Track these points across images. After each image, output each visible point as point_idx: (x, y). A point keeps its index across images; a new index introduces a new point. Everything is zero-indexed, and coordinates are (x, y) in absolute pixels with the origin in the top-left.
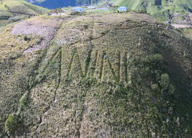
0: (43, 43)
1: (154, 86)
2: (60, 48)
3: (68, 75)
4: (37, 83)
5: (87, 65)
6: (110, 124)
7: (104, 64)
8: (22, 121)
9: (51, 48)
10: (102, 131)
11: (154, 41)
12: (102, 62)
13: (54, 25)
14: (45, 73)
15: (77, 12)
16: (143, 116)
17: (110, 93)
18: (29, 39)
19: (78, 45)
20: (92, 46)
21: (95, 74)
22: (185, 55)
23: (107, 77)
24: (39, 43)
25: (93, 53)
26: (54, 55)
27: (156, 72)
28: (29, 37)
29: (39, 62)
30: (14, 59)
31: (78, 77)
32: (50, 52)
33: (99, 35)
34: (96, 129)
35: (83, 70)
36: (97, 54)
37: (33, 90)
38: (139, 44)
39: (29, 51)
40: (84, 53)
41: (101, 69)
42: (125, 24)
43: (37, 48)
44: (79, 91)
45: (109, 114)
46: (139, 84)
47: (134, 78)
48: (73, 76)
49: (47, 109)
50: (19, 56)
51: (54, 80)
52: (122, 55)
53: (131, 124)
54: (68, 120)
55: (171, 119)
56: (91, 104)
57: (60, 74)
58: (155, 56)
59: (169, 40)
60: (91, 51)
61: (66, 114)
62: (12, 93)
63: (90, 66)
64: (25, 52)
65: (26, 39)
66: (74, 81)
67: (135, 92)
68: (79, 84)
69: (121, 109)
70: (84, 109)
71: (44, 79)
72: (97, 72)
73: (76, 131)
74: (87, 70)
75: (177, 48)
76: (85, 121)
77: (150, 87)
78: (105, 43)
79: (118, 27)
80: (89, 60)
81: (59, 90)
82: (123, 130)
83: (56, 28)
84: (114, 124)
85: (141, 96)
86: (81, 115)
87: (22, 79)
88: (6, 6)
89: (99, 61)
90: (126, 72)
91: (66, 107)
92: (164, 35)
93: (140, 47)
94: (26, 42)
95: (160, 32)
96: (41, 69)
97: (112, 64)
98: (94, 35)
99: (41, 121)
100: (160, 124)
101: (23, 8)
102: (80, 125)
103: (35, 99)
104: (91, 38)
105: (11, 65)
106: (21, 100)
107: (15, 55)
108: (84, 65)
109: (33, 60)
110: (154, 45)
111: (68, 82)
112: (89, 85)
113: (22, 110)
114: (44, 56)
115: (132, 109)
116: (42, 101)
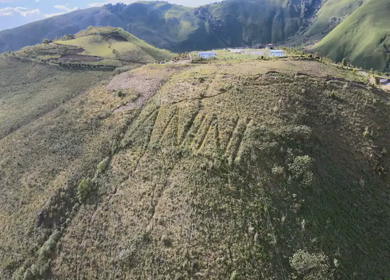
0: (140, 101)
1: (276, 169)
2: (158, 107)
3: (158, 142)
4: (121, 148)
5: (186, 131)
6: (193, 205)
7: (209, 132)
8: (97, 189)
9: (147, 107)
10: (181, 211)
11: (307, 105)
12: (207, 129)
13: (161, 78)
14: (131, 139)
15: (202, 59)
16: (244, 205)
17: (204, 168)
18: (124, 95)
19: (181, 105)
20: (201, 107)
21: (192, 143)
22: (366, 133)
23: (208, 148)
24: (134, 100)
25: (200, 116)
26: (147, 116)
27: (289, 151)
28: (124, 92)
29: (129, 124)
30: (102, 118)
31: (170, 145)
32: (144, 112)
33: (215, 93)
34: (174, 209)
35: (179, 137)
36: (203, 117)
37: (115, 157)
38: (275, 109)
39: (121, 109)
40: (187, 115)
41: (203, 138)
42: (264, 77)
43: (131, 106)
44: (167, 162)
45: (195, 193)
46: (253, 163)
47: (247, 155)
48: (164, 144)
50: (108, 115)
51: (140, 147)
52: (240, 122)
53: (223, 210)
54: (144, 193)
56: (177, 178)
57: (149, 140)
58: (297, 128)
59: (341, 106)
60: (197, 113)
61: (144, 187)
62: (92, 157)
63: (191, 131)
64: (116, 111)
65: (120, 95)
66: (164, 150)
67: (242, 173)
68: (169, 154)
69: (214, 190)
70: (166, 184)
71: (129, 145)
72: (196, 142)
73: (151, 207)
74: (183, 137)
76: (165, 198)
77: (269, 170)
78: (220, 105)
79: (253, 81)
80: (190, 124)
81: (144, 159)
82: (209, 215)
83: (162, 81)
84: (198, 206)
85: (249, 178)
86: (161, 190)
87: (105, 143)
88: (114, 51)
89: (202, 129)
90: (238, 145)
91: (146, 179)
92: (333, 97)
94: (119, 98)
95: (327, 92)
96: (129, 133)
97: (220, 132)
98: (209, 91)
99: (115, 192)
102: (156, 202)
103: (114, 167)
104: (203, 96)
105: (97, 126)
106: (98, 166)
107: (104, 115)
108: (181, 131)
109: (122, 122)
110: (304, 111)
111: (156, 150)
112: (180, 155)
113: (98, 177)
114: (136, 116)
115: (229, 193)
116: (121, 170)
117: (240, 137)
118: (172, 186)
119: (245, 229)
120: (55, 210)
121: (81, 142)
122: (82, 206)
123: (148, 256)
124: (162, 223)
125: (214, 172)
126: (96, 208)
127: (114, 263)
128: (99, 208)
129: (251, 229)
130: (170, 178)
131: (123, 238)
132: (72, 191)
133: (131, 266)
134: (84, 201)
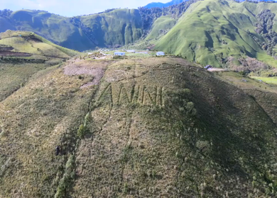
0: (95, 81)
1: (181, 109)
2: (110, 84)
3: (118, 101)
4: (95, 107)
5: (132, 95)
6: (149, 129)
7: (145, 94)
8: (88, 131)
9: (102, 84)
10: (144, 132)
11: (185, 79)
12: (143, 93)
13: (101, 67)
14: (100, 101)
15: (119, 56)
16: (172, 125)
17: (149, 111)
18: (83, 78)
19: (124, 82)
20: (136, 82)
21: (138, 101)
22: (210, 91)
23: (147, 102)
24: (91, 81)
25: (136, 87)
26: (105, 89)
27: (184, 100)
28: (82, 76)
29: (94, 94)
30: (74, 92)
31: (126, 102)
32: (102, 87)
33: (140, 75)
34: (140, 132)
35: (129, 98)
36: (139, 87)
37: (93, 112)
38: (172, 81)
39: (84, 86)
40: (129, 87)
41: (143, 97)
42: (162, 66)
43: (91, 84)
44: (127, 111)
45: (148, 123)
46: (171, 107)
47: (167, 103)
48: (122, 102)
49: (105, 123)
50: (77, 90)
51: (108, 106)
52: (158, 89)
53: (163, 129)
54: (121, 127)
55: (192, 129)
56: (136, 118)
57: (112, 101)
58: (184, 90)
59: (198, 79)
60: (135, 85)
61: (119, 125)
62: (77, 114)
63: (135, 95)
64: (82, 87)
65: (80, 78)
66: (124, 105)
67: (167, 112)
68: (127, 107)
69: (157, 121)
70: (131, 121)
71: (100, 105)
72: (140, 99)
73: (127, 133)
74: (132, 98)
75: (204, 85)
76: (133, 128)
77: (178, 109)
78: (145, 80)
79: (156, 68)
80: (133, 92)
81: (113, 111)
82: (158, 132)
83: (103, 69)
84: (152, 129)
85: (171, 114)
86: (130, 124)
87: (83, 105)
88: (38, 49)
89: (141, 92)
90: (161, 99)
91: (119, 120)
92: (194, 75)
93: (173, 83)
94: (80, 80)
95: (191, 73)
96: (97, 98)
97: (151, 94)
98: (136, 74)
99: (102, 130)
100: (183, 130)
101: (56, 51)
102: (129, 130)
103: (95, 117)
104: (134, 77)
105: (72, 97)
106: (86, 118)
107: (74, 90)
108: (129, 95)
109: (89, 92)
110: (184, 82)
111: (119, 105)
112: (134, 107)
113: (87, 124)
114: (97, 89)
115: (164, 121)
116: (101, 118)
117: (161, 96)
118: (135, 122)
119: (175, 135)
120: (66, 145)
121: (63, 107)
122: (82, 140)
123: (134, 155)
124: (136, 139)
125: (155, 112)
126: (92, 140)
127: (116, 162)
128: (95, 139)
129: (178, 135)
130: (132, 118)
131: (116, 150)
132: (73, 133)
133: (126, 161)
134: (83, 137)
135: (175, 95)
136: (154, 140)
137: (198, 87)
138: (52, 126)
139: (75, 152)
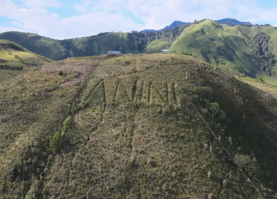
0: (82, 78)
1: (205, 110)
2: (102, 80)
3: (114, 100)
4: (80, 109)
5: (134, 92)
6: (162, 137)
7: (151, 91)
8: (68, 141)
9: (92, 80)
10: (155, 142)
12: (149, 90)
14: (88, 101)
16: (195, 132)
17: (160, 112)
19: (121, 77)
20: (137, 78)
21: (142, 100)
22: (235, 91)
23: (155, 100)
24: (76, 77)
25: (139, 83)
26: (96, 86)
28: (64, 72)
29: (79, 92)
30: (51, 91)
31: (125, 102)
33: (142, 69)
34: (148, 141)
35: (130, 96)
36: (142, 84)
37: (76, 116)
38: (186, 77)
39: (66, 83)
40: (129, 83)
41: (149, 95)
42: (171, 61)
43: (76, 81)
44: (128, 112)
45: (160, 129)
46: (189, 107)
47: (183, 102)
48: (120, 101)
49: (94, 129)
50: (56, 89)
51: (98, 107)
52: (169, 85)
53: (183, 137)
54: (118, 135)
56: (141, 121)
57: (105, 100)
58: (204, 88)
59: (218, 78)
60: (136, 81)
61: (115, 132)
62: (53, 119)
63: (137, 92)
64: (62, 85)
65: (61, 74)
66: (122, 105)
67: (185, 113)
68: (128, 107)
69: (172, 125)
70: (134, 126)
71: (87, 106)
72: (145, 98)
73: (128, 143)
74: (133, 96)
75: (227, 85)
76: (136, 136)
77: (200, 111)
78: (150, 75)
80: (134, 89)
81: (107, 113)
82: (176, 141)
83: (92, 66)
84: (166, 137)
85: (191, 116)
86: (132, 131)
87: (63, 107)
88: (16, 57)
89: (145, 89)
90: (175, 98)
91: (115, 126)
92: (212, 73)
93: (188, 80)
94: (62, 77)
95: (208, 70)
96: (83, 98)
97: (159, 91)
98: (138, 69)
99: (89, 139)
100: (212, 138)
102: (131, 139)
103: (79, 123)
104: (135, 71)
105: (47, 97)
106: (65, 123)
108: (129, 92)
110: (202, 80)
111: (114, 105)
112: (137, 107)
113: (66, 131)
115: (183, 126)
116: (87, 123)
117: (174, 93)
118: (139, 127)
119: (202, 146)
120: (30, 163)
121: (34, 110)
122: (57, 157)
123: (141, 177)
124: (142, 152)
125: (168, 114)
126: (73, 155)
127: (111, 190)
128: (77, 154)
129: (206, 145)
130: (135, 122)
131: (112, 170)
132: (43, 145)
133: (129, 188)
134: (58, 152)
135: (194, 93)
136: (170, 154)
137: (220, 86)
138: (12, 137)
139: (44, 175)
